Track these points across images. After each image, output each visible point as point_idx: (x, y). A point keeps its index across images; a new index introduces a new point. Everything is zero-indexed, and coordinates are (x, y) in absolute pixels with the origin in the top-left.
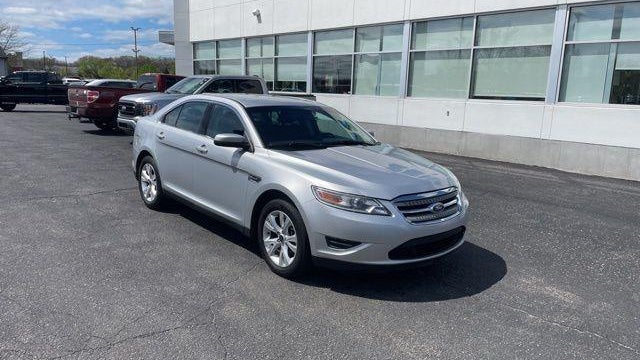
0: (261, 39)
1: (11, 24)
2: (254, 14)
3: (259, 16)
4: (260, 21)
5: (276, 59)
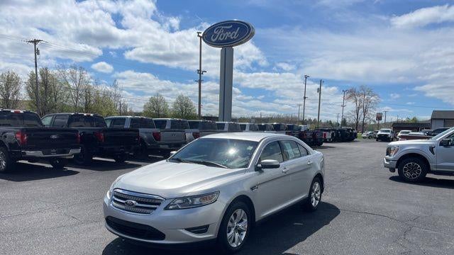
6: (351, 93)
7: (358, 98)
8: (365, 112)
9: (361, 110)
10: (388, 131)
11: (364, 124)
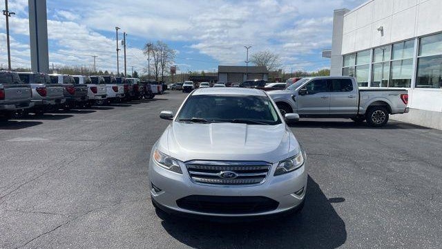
0: (383, 48)
1: (275, 54)
2: (378, 29)
3: (381, 30)
4: (382, 35)
5: (391, 62)
6: (149, 48)
7: (156, 53)
8: (163, 65)
9: (160, 63)
10: (191, 83)
11: (163, 77)
